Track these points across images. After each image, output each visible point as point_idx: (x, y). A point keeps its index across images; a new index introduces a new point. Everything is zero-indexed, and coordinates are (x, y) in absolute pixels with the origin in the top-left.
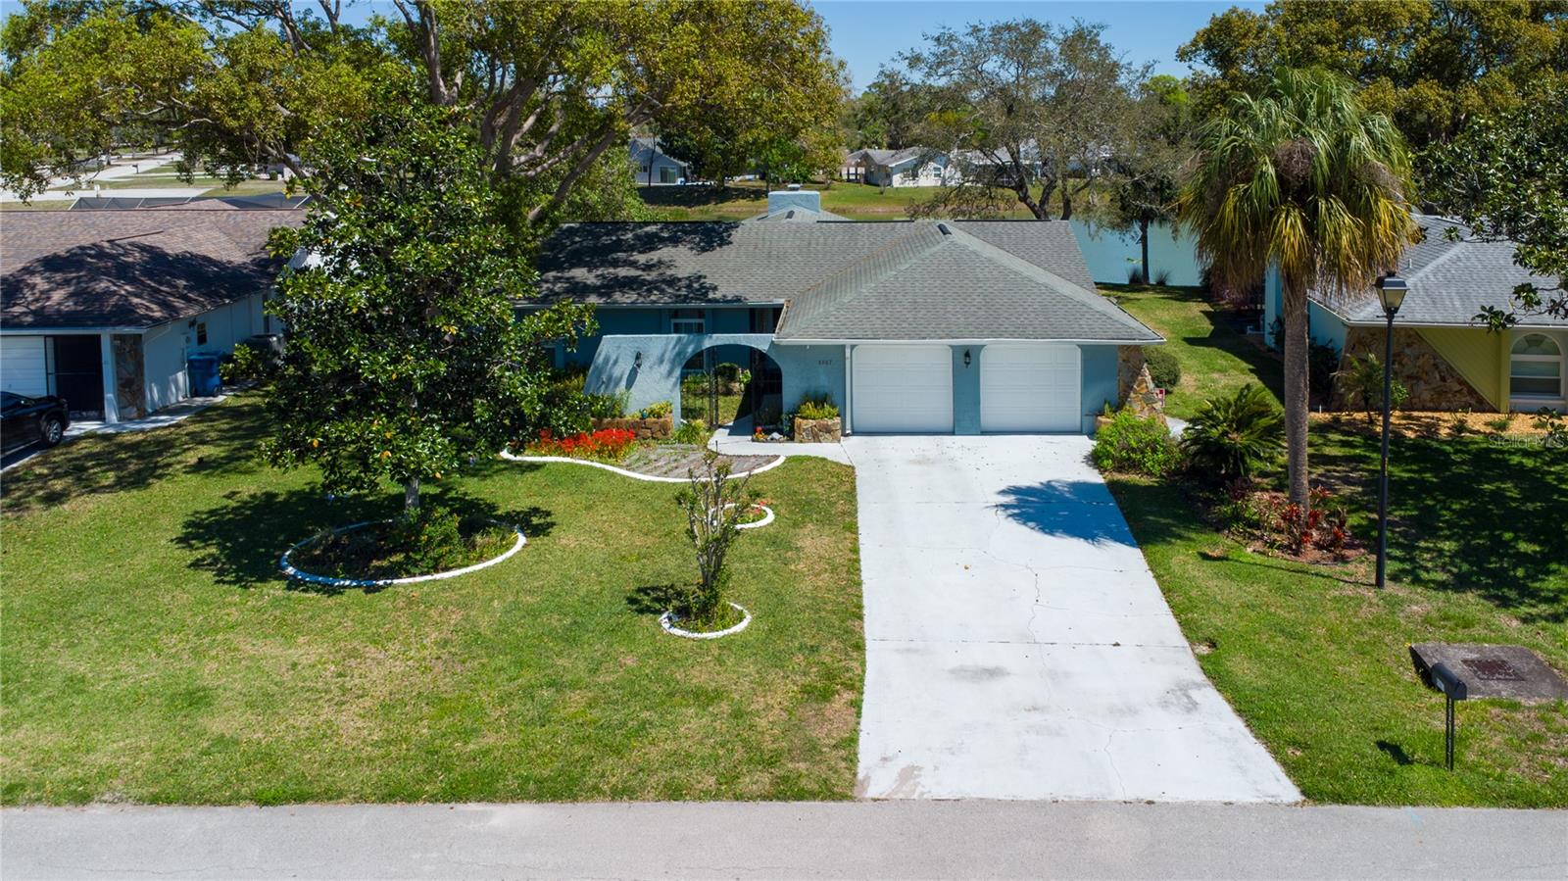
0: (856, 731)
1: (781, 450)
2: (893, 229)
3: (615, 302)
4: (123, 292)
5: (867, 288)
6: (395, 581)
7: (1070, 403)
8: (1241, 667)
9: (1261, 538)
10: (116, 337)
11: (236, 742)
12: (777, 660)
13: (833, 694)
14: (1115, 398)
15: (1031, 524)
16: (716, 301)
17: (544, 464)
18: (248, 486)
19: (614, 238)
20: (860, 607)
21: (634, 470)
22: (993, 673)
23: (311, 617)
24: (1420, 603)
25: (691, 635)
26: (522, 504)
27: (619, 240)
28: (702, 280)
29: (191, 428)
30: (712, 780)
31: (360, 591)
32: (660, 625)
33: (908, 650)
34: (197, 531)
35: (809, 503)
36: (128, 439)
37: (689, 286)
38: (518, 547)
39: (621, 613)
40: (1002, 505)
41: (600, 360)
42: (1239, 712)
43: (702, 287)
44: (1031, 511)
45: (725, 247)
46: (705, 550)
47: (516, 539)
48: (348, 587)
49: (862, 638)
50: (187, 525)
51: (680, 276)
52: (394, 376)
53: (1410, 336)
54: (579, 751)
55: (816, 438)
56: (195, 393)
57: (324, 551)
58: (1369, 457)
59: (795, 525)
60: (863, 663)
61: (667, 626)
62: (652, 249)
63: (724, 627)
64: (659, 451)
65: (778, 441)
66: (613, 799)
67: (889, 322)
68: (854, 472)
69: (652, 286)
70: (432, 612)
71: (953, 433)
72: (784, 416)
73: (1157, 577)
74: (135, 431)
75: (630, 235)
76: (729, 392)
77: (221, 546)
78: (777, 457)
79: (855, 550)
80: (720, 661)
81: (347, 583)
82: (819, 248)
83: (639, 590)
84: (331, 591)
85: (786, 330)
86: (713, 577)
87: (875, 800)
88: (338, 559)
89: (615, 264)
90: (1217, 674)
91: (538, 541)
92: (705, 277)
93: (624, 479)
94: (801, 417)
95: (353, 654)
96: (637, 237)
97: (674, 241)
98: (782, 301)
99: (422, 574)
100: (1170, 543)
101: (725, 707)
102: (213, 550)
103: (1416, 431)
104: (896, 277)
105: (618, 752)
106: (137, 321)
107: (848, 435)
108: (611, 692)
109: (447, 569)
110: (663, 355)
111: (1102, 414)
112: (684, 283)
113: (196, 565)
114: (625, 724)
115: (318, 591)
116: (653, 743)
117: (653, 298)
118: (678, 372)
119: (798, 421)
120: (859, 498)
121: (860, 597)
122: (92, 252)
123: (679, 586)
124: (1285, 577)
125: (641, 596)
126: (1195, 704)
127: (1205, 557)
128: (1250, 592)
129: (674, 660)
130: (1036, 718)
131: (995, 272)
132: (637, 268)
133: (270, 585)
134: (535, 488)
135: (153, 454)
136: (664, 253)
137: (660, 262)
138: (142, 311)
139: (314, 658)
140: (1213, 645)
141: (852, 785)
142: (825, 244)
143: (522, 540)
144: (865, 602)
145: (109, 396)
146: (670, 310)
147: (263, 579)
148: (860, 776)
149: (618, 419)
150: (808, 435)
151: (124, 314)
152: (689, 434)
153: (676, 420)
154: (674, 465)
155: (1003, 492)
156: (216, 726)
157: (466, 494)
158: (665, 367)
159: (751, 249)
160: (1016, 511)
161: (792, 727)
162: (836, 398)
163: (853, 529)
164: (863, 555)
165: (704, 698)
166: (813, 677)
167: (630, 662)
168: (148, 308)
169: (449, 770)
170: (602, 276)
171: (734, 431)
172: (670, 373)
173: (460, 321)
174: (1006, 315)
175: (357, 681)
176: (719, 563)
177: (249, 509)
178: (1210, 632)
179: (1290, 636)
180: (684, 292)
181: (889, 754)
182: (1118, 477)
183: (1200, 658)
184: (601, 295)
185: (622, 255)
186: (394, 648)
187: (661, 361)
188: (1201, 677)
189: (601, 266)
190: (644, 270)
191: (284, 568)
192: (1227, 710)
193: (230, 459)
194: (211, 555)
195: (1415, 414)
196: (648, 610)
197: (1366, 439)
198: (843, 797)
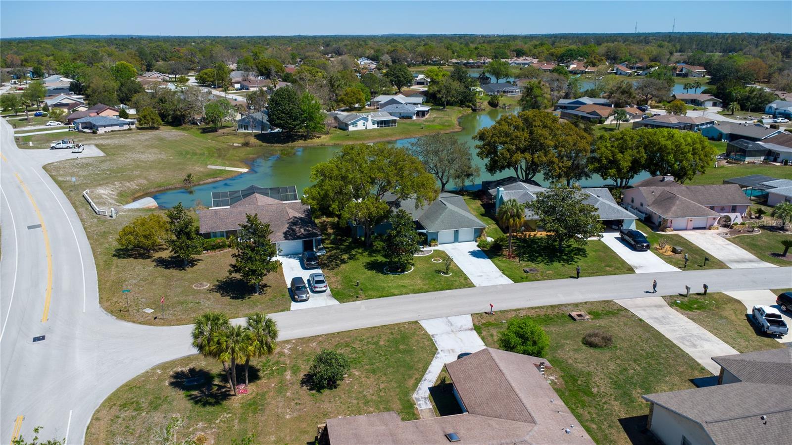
0: (472, 282)
1: (432, 249)
5: (439, 220)
7: (472, 237)
8: (506, 272)
9: (505, 257)
13: (467, 279)
14: (479, 236)
15: (475, 257)
22: (481, 276)
24: (524, 264)
25: (447, 275)
33: (471, 275)
35: (444, 257)
40: (470, 254)
42: (507, 276)
44: (474, 255)
49: (465, 274)
55: (436, 246)
61: (443, 275)
63: (449, 274)
65: (431, 247)
68: (444, 251)
71: (456, 242)
73: (493, 262)
79: (456, 264)
83: (435, 271)
85: (429, 229)
90: (504, 273)
98: (422, 222)
100: (494, 258)
103: (523, 236)
105: (452, 286)
107: (440, 245)
108: (445, 281)
111: (477, 238)
114: (450, 284)
116: (455, 285)
119: (432, 243)
120: (449, 256)
124: (509, 262)
126: (503, 277)
127: (499, 260)
128: (506, 264)
140: (503, 271)
150: (433, 246)
155: (468, 252)
160: (472, 255)
161: (466, 282)
162: (436, 239)
165: (455, 281)
167: (443, 279)
174: (462, 224)
181: (477, 283)
182: (483, 249)
188: (502, 274)
195: (523, 233)
196: (439, 273)
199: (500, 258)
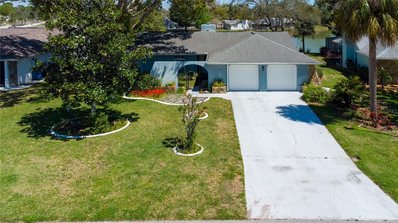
0: (244, 191)
1: (208, 96)
2: (238, 34)
3: (159, 53)
4: (12, 49)
5: (232, 49)
6: (87, 136)
7: (293, 82)
8: (369, 165)
9: (362, 122)
10: (9, 62)
11: (22, 196)
12: (214, 164)
13: (234, 177)
14: (307, 80)
15: (288, 118)
16: (188, 53)
17: (137, 100)
18: (44, 106)
19: (158, 36)
20: (239, 145)
21: (164, 102)
22: (287, 168)
23: (57, 149)
25: (184, 155)
26: (129, 112)
27: (159, 36)
28: (184, 48)
29: (30, 89)
30: (194, 212)
31: (75, 140)
32: (173, 151)
33: (257, 160)
34: (25, 120)
35: (218, 111)
36: (11, 92)
37: (180, 49)
38: (127, 125)
39: (160, 147)
40: (278, 112)
41: (154, 69)
42: (376, 183)
43: (183, 49)
44: (287, 114)
45: (190, 38)
46: (188, 126)
47: (127, 123)
48: (71, 138)
49: (241, 156)
50: (23, 118)
51: (177, 46)
52: (86, 69)
53: (392, 63)
54: (146, 199)
55: (218, 92)
56: (34, 79)
57: (65, 126)
58: (385, 98)
59: (215, 118)
60: (243, 165)
61: (176, 152)
62: (168, 39)
63: (195, 152)
64: (171, 96)
65: (207, 93)
66: (158, 220)
67: (240, 58)
68: (231, 102)
69: (169, 49)
70: (98, 147)
71: (259, 91)
72: (209, 86)
73: (333, 135)
74: (13, 90)
75: (162, 35)
76: (191, 80)
77: (32, 125)
78: (207, 98)
79: (235, 126)
80: (195, 165)
81: (71, 137)
82: (217, 39)
83: (166, 139)
84: (65, 140)
85: (209, 60)
86: (191, 135)
87: (255, 219)
88: (69, 129)
89: (158, 43)
90: (363, 169)
91: (133, 123)
92: (184, 47)
93: (161, 104)
94: (214, 86)
95: (69, 162)
96: (164, 36)
97: (175, 37)
98: (207, 53)
99: (96, 134)
100: (334, 124)
101: (197, 182)
102: (29, 126)
103: (397, 90)
104: (241, 45)
105: (160, 200)
106: (15, 57)
107: (228, 91)
108: (157, 176)
109: (104, 132)
110: (173, 67)
111: (303, 85)
112: (178, 48)
113: (23, 131)
114: (162, 188)
115: (61, 140)
116: (172, 196)
117: (169, 52)
118: (177, 73)
119: (213, 87)
120: (233, 110)
121: (238, 141)
122: (5, 38)
123: (180, 138)
124: (374, 135)
125: (167, 141)
126: (360, 180)
127: (347, 128)
128: (365, 140)
129: (179, 164)
130: (306, 185)
131: (270, 44)
132: (165, 44)
133: (45, 138)
134: (133, 107)
135: (17, 97)
136: (172, 40)
137: (171, 42)
138: (17, 55)
139: (55, 163)
140: (358, 158)
141: (246, 213)
142: (218, 38)
143: (129, 123)
144: (240, 143)
145: (6, 80)
146: (174, 56)
147: (43, 136)
148: (248, 209)
149: (159, 86)
150: (216, 91)
151: (12, 55)
152: (181, 91)
153: (176, 87)
154: (176, 100)
155: (277, 108)
156: (16, 189)
157: (112, 109)
158: (173, 71)
159: (197, 39)
160: (283, 114)
161: (222, 189)
162: (224, 80)
163: (233, 119)
164: (237, 128)
165: (190, 178)
166: (226, 170)
167: (164, 164)
168: (19, 54)
169: (98, 208)
170: (154, 46)
171: (194, 90)
172: (175, 73)
173: (107, 51)
174: (274, 56)
175: (69, 172)
176: (193, 131)
177: (43, 113)
178: (356, 154)
179: (383, 155)
180: (178, 51)
181: (257, 200)
182: (311, 103)
183: (355, 163)
184: (154, 51)
185: (160, 40)
186: (83, 160)
187: (172, 69)
188: (358, 170)
189: (154, 43)
190: (166, 45)
191: (51, 132)
192: (371, 182)
193: (40, 98)
194: (28, 128)
195: (394, 85)
196: (169, 146)
197: (382, 92)
198: (243, 218)
199: (350, 124)
